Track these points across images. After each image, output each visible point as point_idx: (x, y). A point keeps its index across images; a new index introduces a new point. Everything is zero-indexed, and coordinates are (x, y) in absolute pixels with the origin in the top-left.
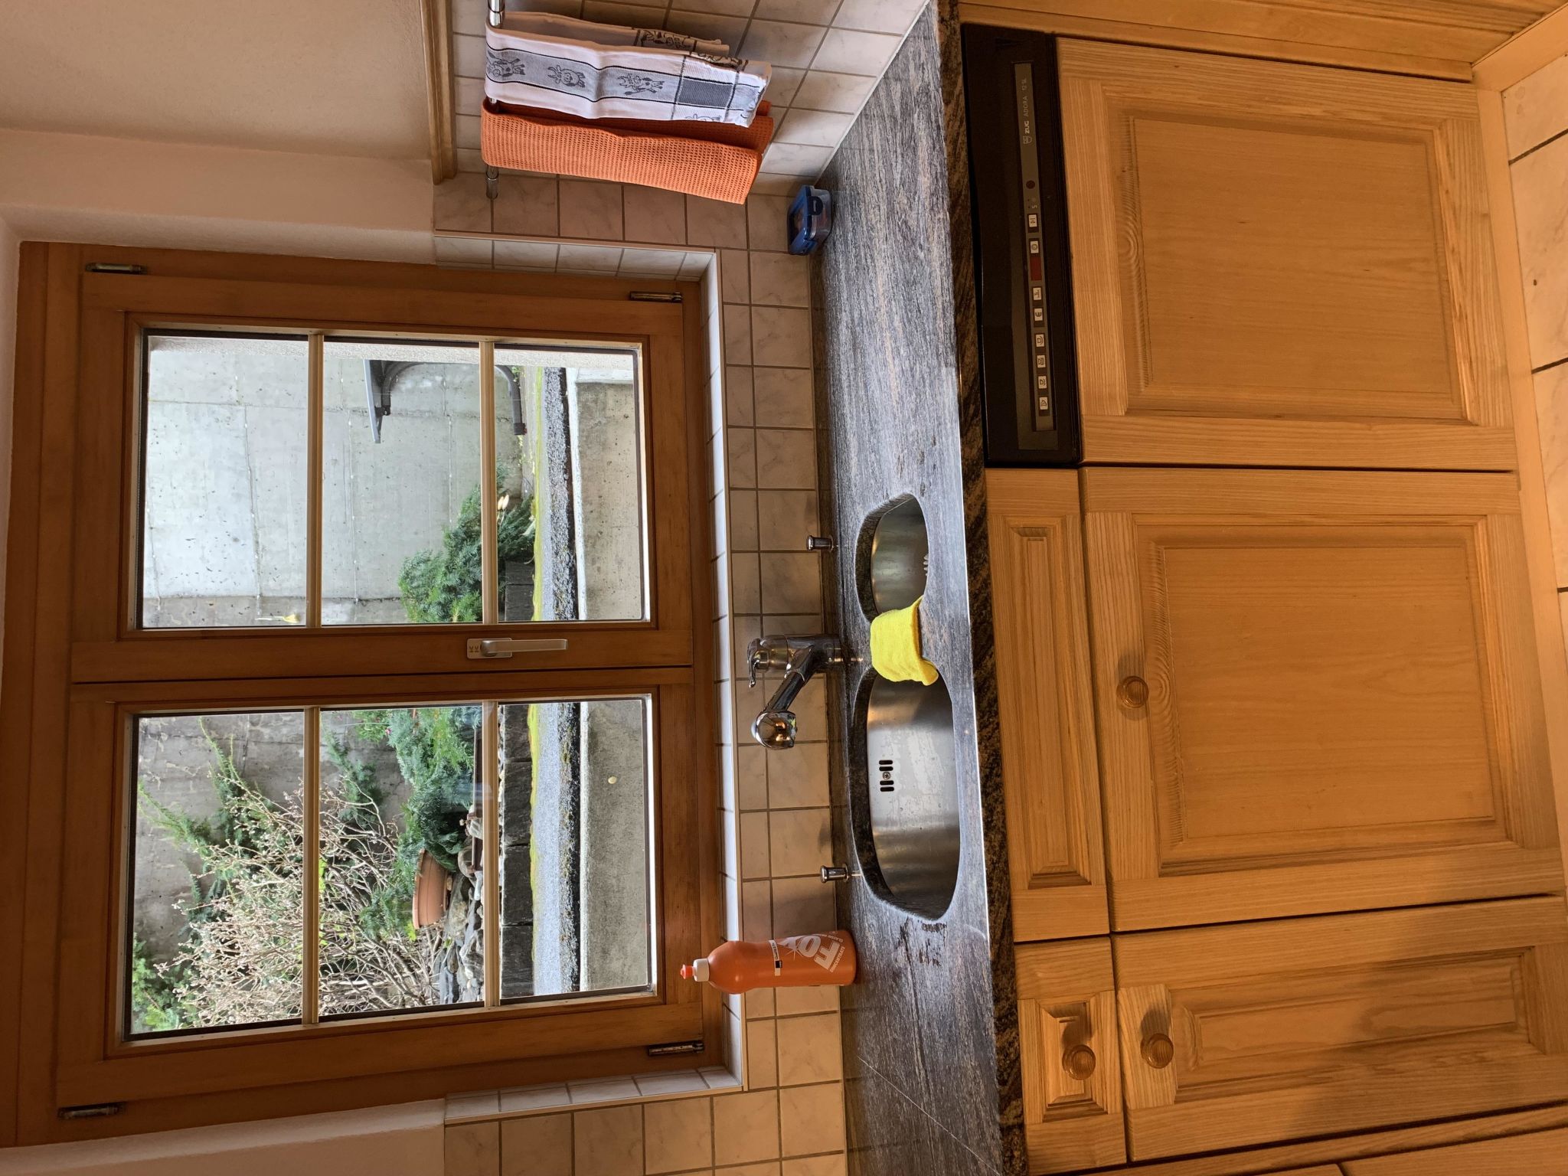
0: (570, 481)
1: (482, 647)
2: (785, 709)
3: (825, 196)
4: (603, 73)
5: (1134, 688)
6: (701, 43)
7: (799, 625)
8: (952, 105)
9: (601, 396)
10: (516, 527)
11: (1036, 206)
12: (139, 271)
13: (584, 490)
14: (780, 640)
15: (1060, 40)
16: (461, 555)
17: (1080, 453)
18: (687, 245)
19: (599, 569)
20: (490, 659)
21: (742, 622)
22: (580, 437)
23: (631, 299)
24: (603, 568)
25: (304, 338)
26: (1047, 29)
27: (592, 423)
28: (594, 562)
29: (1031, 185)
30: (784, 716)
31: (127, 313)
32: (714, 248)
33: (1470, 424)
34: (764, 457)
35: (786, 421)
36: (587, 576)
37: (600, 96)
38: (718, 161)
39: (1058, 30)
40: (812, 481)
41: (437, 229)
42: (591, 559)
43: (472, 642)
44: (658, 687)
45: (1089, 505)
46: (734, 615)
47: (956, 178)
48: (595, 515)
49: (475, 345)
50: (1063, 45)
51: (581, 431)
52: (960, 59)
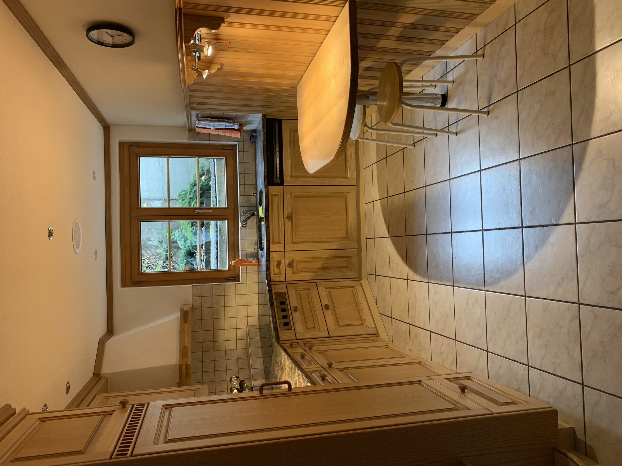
0: (215, 178)
1: (197, 211)
2: (246, 222)
3: (255, 134)
4: (214, 125)
5: (289, 217)
6: (228, 121)
7: (252, 208)
8: (264, 133)
9: (221, 161)
10: (207, 182)
11: (278, 147)
12: (138, 147)
13: (218, 181)
14: (247, 211)
15: (283, 120)
16: (193, 189)
17: (283, 184)
18: (232, 141)
19: (221, 197)
20: (199, 213)
21: (241, 207)
22: (217, 170)
23: (223, 149)
24: (222, 196)
25: (166, 157)
26: (281, 118)
27: (219, 167)
28: (220, 195)
29: (277, 143)
30: (245, 222)
31: (137, 154)
32: (237, 142)
33: (349, 178)
34: (246, 178)
35: (250, 172)
36: (218, 198)
37: (214, 127)
38: (234, 132)
39: (282, 118)
40: (254, 183)
41: (189, 140)
42: (219, 195)
43: (196, 210)
44: (228, 219)
45: (284, 191)
46: (240, 206)
47: (264, 144)
48: (220, 186)
49: (196, 158)
50: (283, 121)
51: (217, 169)
52: (265, 125)
